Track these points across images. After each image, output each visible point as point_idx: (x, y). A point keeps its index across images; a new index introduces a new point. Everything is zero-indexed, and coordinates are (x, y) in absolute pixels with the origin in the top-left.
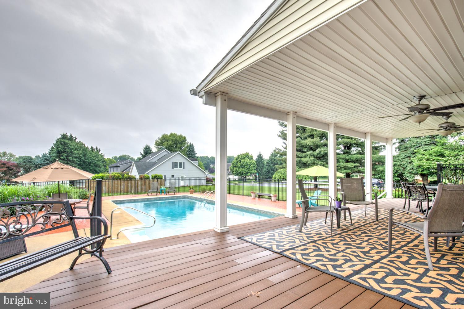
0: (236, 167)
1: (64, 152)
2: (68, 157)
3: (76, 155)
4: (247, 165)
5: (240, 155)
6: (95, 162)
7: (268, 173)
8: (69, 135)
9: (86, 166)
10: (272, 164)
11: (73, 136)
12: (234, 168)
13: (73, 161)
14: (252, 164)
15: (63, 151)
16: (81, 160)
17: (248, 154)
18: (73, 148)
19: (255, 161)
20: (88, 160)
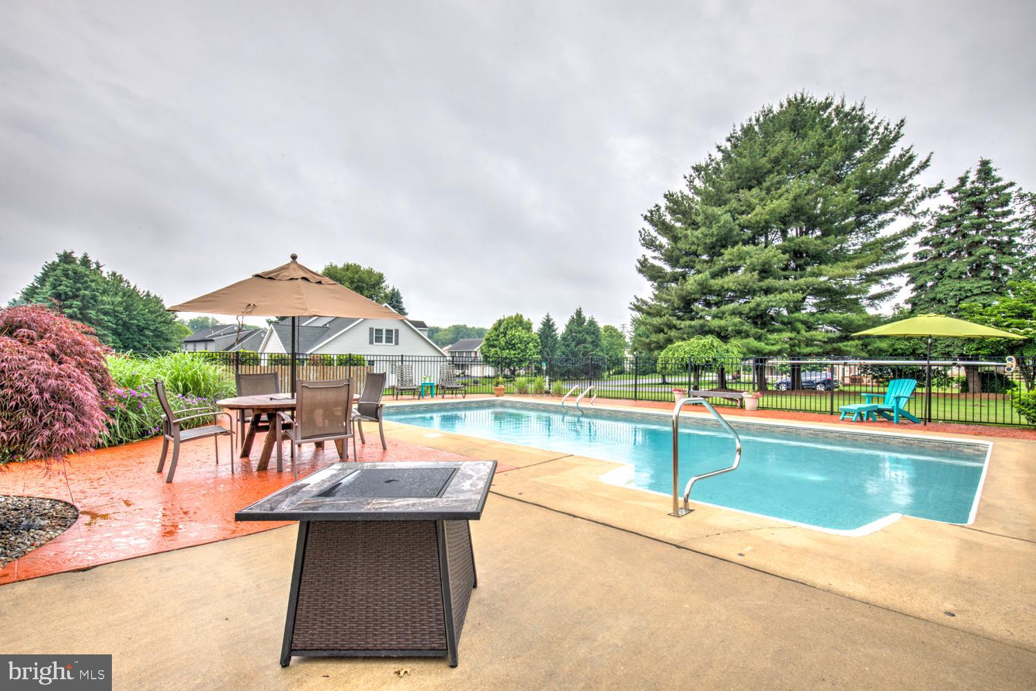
0: (494, 346)
1: (75, 297)
2: (84, 312)
3: (107, 306)
4: (520, 343)
5: (503, 321)
6: (157, 327)
7: (566, 361)
8: (78, 255)
9: (131, 336)
10: (573, 341)
11: (89, 261)
12: (490, 348)
13: (97, 320)
14: (532, 339)
15: (70, 293)
16: (118, 321)
17: (521, 316)
18: (97, 289)
19: (539, 335)
20: (138, 320)
